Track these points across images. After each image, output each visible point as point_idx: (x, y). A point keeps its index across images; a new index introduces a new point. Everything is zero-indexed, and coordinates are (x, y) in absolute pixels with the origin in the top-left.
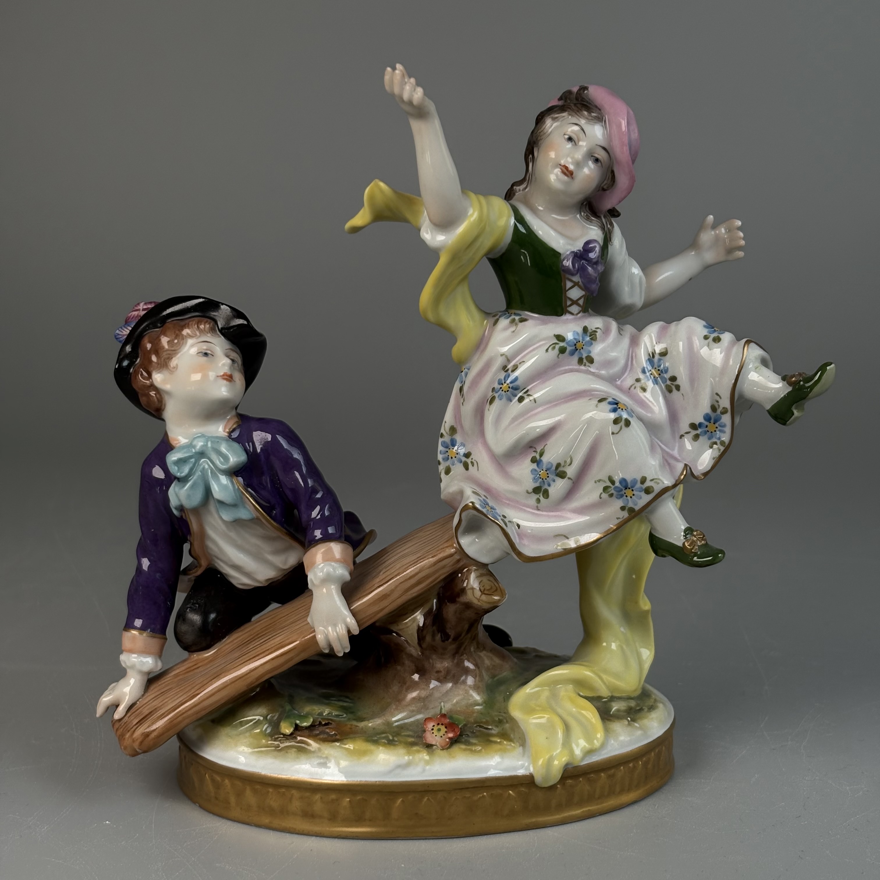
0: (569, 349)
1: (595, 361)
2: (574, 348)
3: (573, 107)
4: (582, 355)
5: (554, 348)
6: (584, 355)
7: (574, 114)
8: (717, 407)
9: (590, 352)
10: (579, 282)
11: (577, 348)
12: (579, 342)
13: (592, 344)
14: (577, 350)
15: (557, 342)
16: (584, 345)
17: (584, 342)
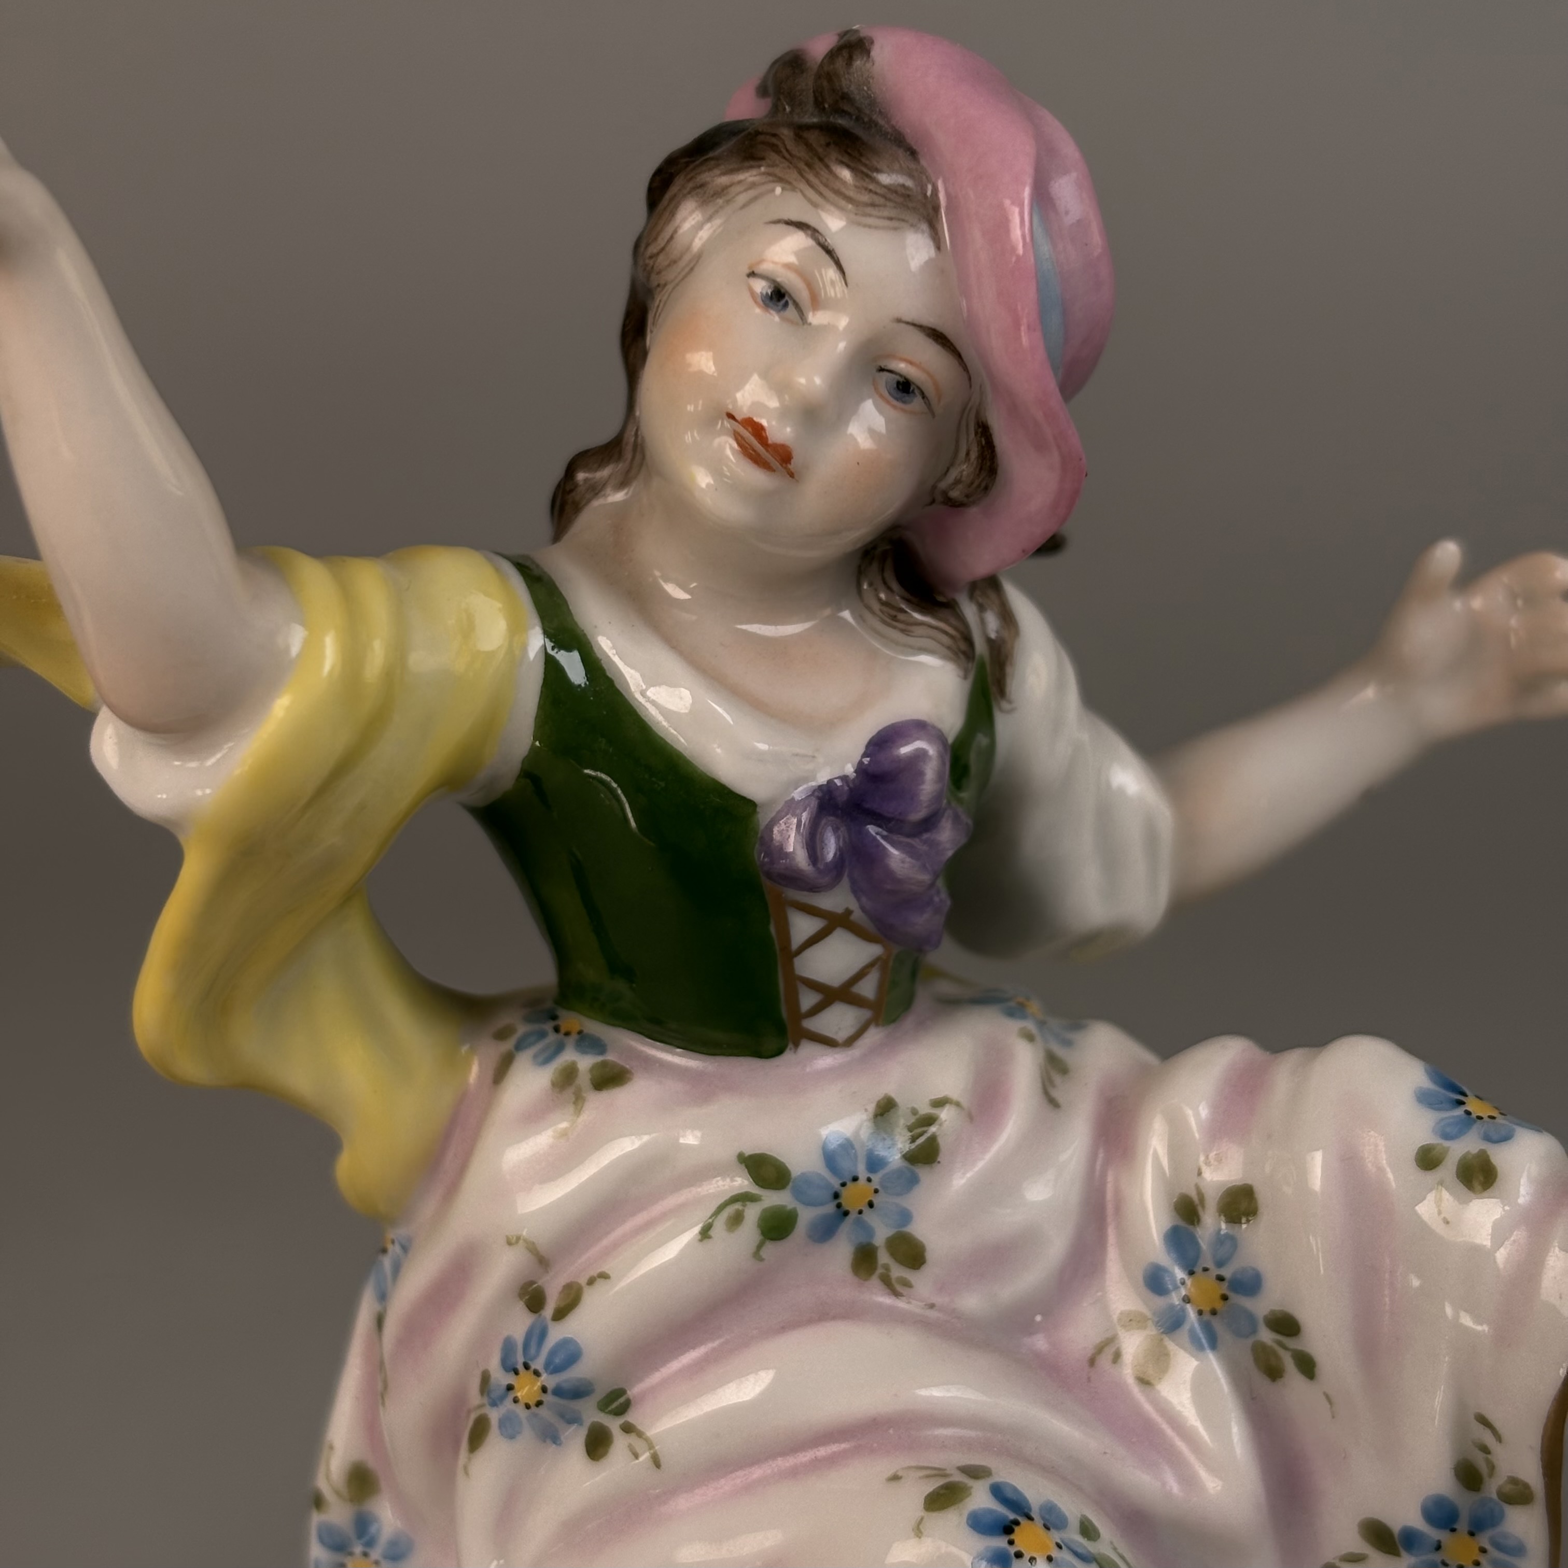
0: (806, 1216)
1: (929, 1255)
2: (830, 1208)
3: (790, 145)
4: (870, 1232)
5: (737, 1220)
6: (881, 1234)
7: (793, 175)
8: (1484, 1469)
9: (906, 1216)
10: (848, 912)
11: (846, 1206)
12: (855, 1179)
13: (913, 1181)
14: (846, 1213)
15: (755, 1190)
16: (876, 1191)
17: (876, 1178)
